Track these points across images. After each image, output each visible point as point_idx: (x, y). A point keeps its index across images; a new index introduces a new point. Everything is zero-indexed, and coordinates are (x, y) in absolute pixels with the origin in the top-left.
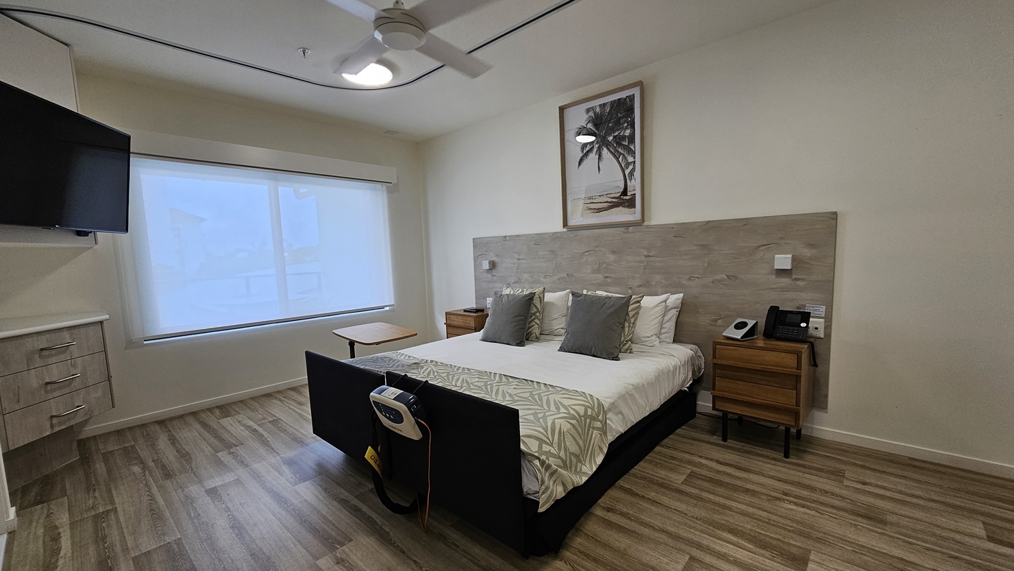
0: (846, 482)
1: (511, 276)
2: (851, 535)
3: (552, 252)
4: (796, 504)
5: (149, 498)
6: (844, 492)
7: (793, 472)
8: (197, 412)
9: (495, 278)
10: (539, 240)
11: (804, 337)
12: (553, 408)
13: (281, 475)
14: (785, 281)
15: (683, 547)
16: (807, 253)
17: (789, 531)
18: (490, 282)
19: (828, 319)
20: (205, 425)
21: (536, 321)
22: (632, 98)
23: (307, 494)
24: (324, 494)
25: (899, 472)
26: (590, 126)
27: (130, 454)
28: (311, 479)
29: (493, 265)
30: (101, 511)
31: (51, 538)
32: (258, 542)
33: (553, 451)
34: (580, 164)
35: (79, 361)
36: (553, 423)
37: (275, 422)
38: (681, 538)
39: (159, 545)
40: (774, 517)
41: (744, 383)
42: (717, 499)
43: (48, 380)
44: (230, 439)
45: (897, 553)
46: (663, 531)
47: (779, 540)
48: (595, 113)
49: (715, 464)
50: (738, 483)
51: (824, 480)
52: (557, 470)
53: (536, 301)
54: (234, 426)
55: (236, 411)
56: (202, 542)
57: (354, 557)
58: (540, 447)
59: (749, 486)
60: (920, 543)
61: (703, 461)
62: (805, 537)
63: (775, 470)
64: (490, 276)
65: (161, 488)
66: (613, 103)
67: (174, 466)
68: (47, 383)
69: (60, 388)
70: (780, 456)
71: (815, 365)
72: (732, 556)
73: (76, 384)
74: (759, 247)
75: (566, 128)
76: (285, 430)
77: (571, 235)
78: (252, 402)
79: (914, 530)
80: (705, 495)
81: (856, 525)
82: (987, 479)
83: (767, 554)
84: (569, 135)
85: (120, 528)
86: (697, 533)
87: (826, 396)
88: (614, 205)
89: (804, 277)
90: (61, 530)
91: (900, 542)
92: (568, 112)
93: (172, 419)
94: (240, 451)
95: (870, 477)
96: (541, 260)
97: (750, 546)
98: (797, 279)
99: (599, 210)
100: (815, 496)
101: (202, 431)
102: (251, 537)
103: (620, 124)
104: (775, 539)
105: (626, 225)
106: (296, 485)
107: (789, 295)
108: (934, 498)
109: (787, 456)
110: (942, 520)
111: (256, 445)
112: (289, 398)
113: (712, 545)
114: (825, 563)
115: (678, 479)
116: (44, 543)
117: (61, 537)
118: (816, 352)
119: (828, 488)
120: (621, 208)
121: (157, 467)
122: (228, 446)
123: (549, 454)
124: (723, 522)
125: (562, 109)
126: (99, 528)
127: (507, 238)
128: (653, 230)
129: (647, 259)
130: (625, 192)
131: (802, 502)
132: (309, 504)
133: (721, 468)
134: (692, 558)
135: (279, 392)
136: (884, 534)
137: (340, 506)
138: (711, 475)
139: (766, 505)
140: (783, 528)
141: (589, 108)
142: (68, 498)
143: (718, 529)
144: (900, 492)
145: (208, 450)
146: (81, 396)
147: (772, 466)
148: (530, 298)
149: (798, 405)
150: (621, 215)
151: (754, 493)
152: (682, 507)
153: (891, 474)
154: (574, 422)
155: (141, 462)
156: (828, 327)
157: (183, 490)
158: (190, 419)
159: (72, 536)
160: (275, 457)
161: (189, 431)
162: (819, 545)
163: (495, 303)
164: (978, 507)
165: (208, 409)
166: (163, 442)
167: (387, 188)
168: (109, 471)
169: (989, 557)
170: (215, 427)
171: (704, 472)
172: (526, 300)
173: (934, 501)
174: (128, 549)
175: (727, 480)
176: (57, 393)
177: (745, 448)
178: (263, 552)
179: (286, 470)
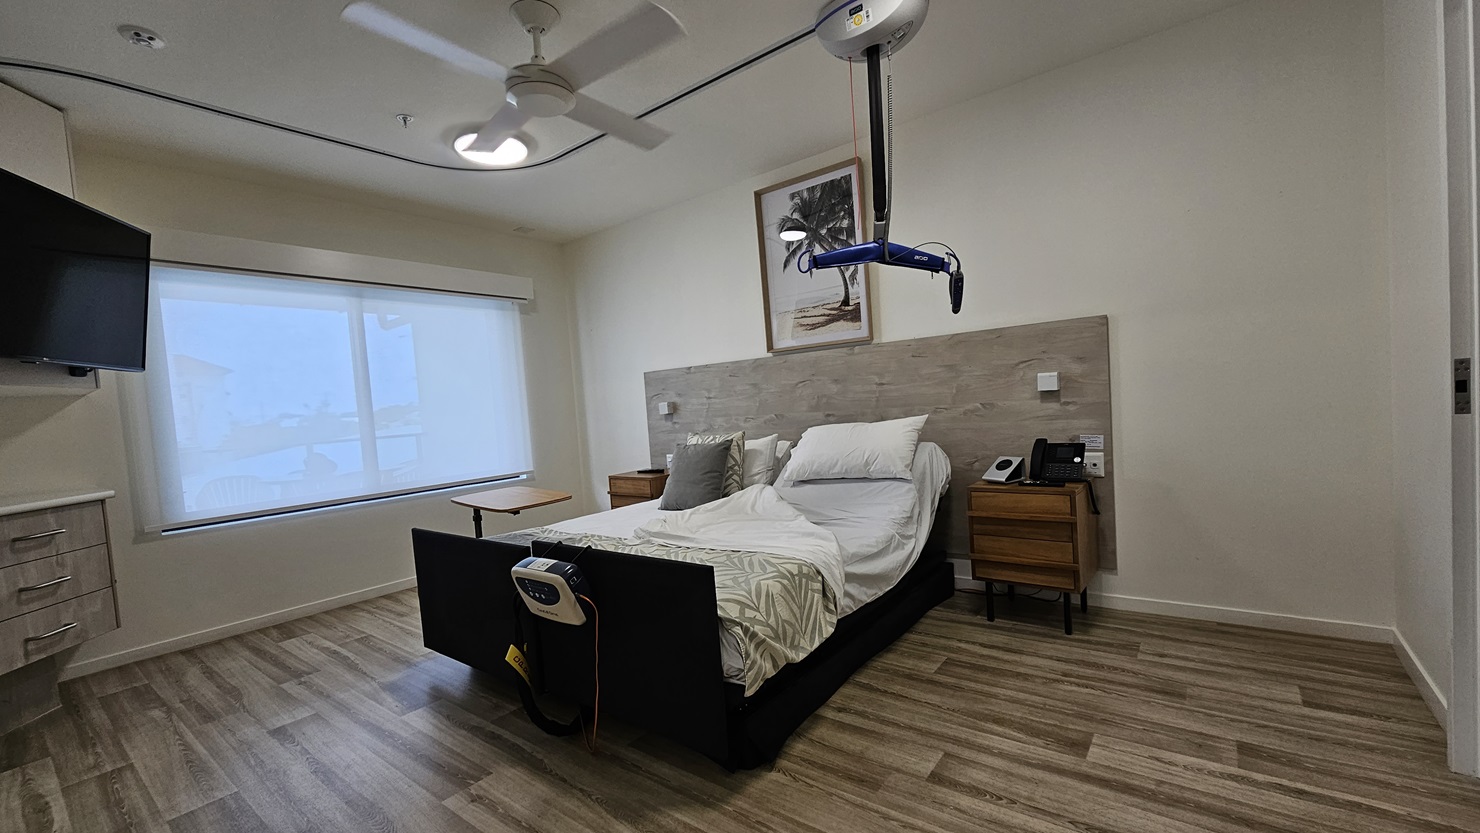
0: (1140, 657)
1: (699, 423)
2: (1143, 712)
3: (755, 385)
4: (1078, 685)
5: (182, 748)
6: (1137, 667)
7: (1076, 650)
8: (242, 634)
9: (677, 426)
10: (735, 369)
11: (1080, 476)
12: (757, 568)
13: (381, 704)
14: (1053, 407)
15: (936, 743)
16: (1076, 369)
17: (1068, 715)
18: (670, 432)
19: (1108, 451)
20: (258, 652)
21: (735, 477)
22: (848, 179)
23: (420, 723)
24: (446, 722)
25: (1204, 640)
26: (796, 216)
27: (145, 697)
28: (424, 705)
29: (674, 409)
30: (110, 769)
31: (34, 809)
32: (355, 786)
33: (759, 617)
34: (785, 267)
35: (69, 559)
36: (758, 587)
37: (365, 640)
38: (933, 734)
39: (206, 803)
40: (1050, 702)
41: (1009, 539)
42: (979, 687)
43: (22, 586)
44: (299, 666)
45: (1196, 727)
46: (910, 728)
47: (1055, 725)
48: (801, 199)
49: (978, 647)
50: (1007, 667)
51: (1113, 656)
52: (764, 640)
53: (734, 451)
54: (300, 649)
55: (302, 629)
56: (273, 794)
57: (496, 793)
58: (742, 612)
59: (1022, 670)
60: (1223, 715)
61: (963, 645)
62: (1086, 720)
63: (1055, 649)
64: (669, 424)
65: (198, 735)
66: (824, 186)
67: (215, 706)
68: (21, 590)
69: (40, 598)
70: (1061, 632)
71: (1097, 512)
72: (997, 748)
73: (63, 591)
74: (1017, 365)
75: (766, 223)
76: (381, 649)
77: (779, 360)
78: (327, 617)
79: (1219, 702)
80: (965, 683)
81: (1149, 702)
82: (1309, 640)
83: (1040, 742)
84: (771, 231)
85: (142, 787)
86: (954, 726)
87: (1114, 552)
88: (833, 319)
89: (1074, 400)
90: (48, 799)
91: (1201, 716)
92: (765, 198)
93: (203, 647)
94: (317, 680)
95: (1171, 649)
96: (740, 397)
97: (1019, 735)
98: (1068, 403)
99: (814, 326)
100: (1102, 674)
101: (254, 658)
102: (343, 781)
103: (835, 213)
104: (1050, 725)
105: (850, 344)
106: (404, 714)
107: (1060, 424)
108: (1244, 665)
109: (1069, 631)
110: (1253, 689)
111: (340, 671)
112: (382, 609)
113: (972, 739)
114: (1110, 746)
115: (929, 668)
116: (24, 816)
117: (50, 807)
118: (1096, 497)
119: (1116, 664)
120: (842, 322)
121: (189, 710)
122: (297, 675)
123: (753, 620)
124: (986, 712)
125: (758, 195)
126: (109, 790)
127: (692, 370)
128: (885, 349)
129: (880, 388)
130: (846, 302)
131: (1084, 682)
132: (425, 735)
133: (986, 652)
134: (947, 755)
135: (366, 602)
136: (1182, 709)
137: (470, 735)
138: (973, 661)
139: (1042, 689)
140: (1061, 713)
141: (793, 194)
142: (53, 759)
143: (981, 720)
144: (1204, 662)
145: (266, 681)
146: (71, 610)
147: (1050, 645)
148: (726, 447)
149: (1076, 561)
150: (843, 331)
151: (1025, 677)
152: (935, 699)
153: (1196, 643)
154: (785, 582)
155: (163, 704)
156: (1109, 463)
157: (234, 734)
158: (233, 645)
159: (69, 806)
160: (367, 682)
161: (234, 660)
162: (1104, 727)
163: (678, 458)
164: (1296, 670)
165: (258, 630)
166: (193, 676)
167: (520, 305)
168: (114, 720)
169: (1302, 722)
170: (274, 652)
171: (964, 658)
172: (721, 451)
173: (1243, 668)
174: (158, 811)
175: (994, 664)
176: (35, 606)
177: (1017, 627)
178: (364, 798)
179: (389, 699)
